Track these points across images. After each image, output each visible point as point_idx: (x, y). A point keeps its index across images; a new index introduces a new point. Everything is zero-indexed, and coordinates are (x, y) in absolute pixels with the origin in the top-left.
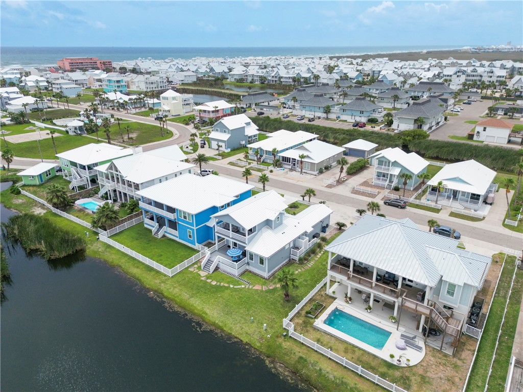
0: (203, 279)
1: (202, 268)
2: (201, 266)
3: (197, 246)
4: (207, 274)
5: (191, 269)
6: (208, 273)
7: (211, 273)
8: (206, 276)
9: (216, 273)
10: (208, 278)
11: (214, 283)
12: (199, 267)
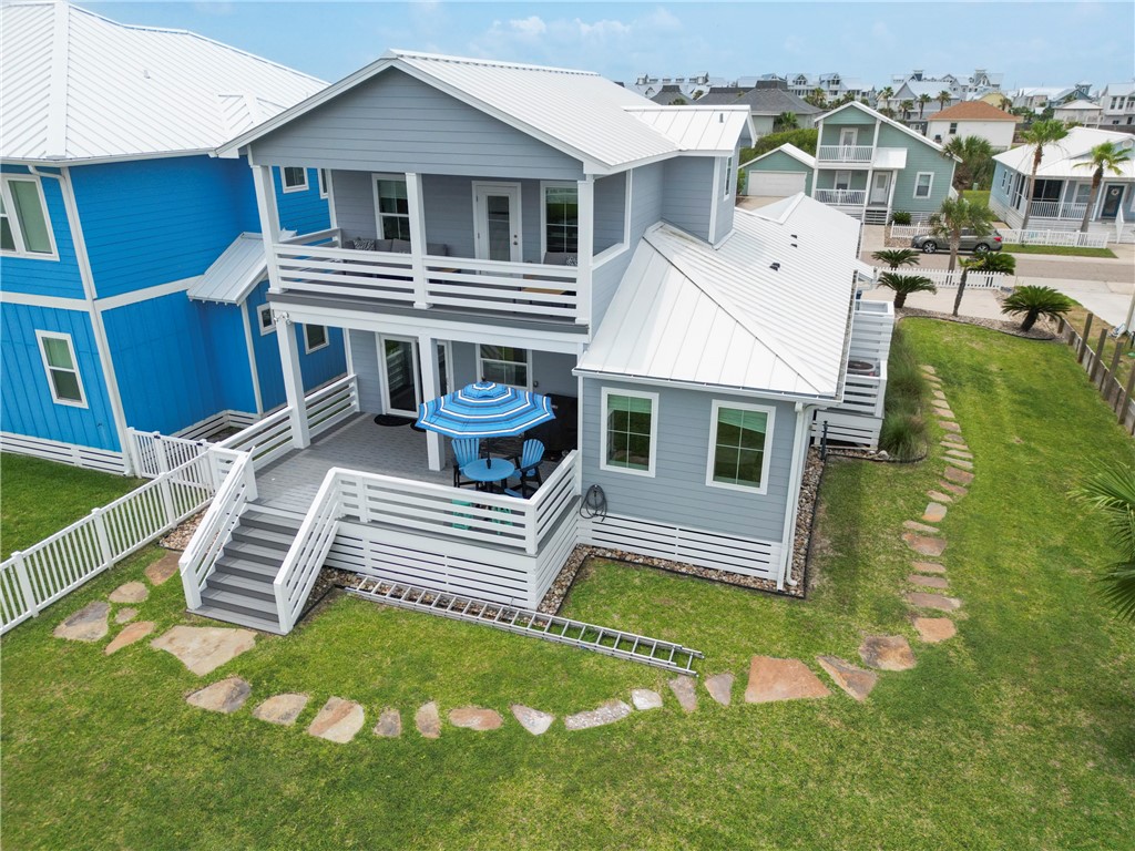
0: (209, 699)
1: (193, 600)
2: (176, 585)
3: (133, 449)
4: (246, 640)
5: (83, 629)
6: (261, 635)
7: (285, 627)
8: (240, 665)
9: (333, 620)
10: (260, 678)
11: (342, 725)
12: (156, 593)
